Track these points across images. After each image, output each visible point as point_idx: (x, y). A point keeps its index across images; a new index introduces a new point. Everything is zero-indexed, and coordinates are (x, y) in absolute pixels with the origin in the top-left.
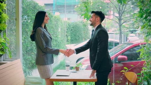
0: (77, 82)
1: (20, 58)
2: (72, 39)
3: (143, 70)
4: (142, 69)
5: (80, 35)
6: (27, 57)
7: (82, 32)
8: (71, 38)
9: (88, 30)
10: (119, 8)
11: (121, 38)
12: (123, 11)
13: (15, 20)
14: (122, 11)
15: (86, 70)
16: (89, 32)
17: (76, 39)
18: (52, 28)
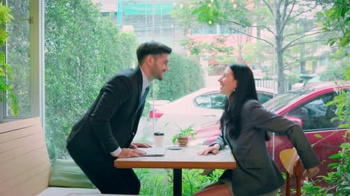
0: (183, 170)
1: (41, 116)
2: (162, 91)
3: (343, 150)
4: (341, 147)
5: (181, 82)
6: (56, 119)
7: (186, 75)
8: (161, 88)
9: (198, 70)
10: (278, 12)
11: (281, 83)
12: (286, 18)
13: (27, 21)
14: (284, 18)
15: (203, 144)
16: (203, 75)
17: (171, 91)
18: (116, 59)
